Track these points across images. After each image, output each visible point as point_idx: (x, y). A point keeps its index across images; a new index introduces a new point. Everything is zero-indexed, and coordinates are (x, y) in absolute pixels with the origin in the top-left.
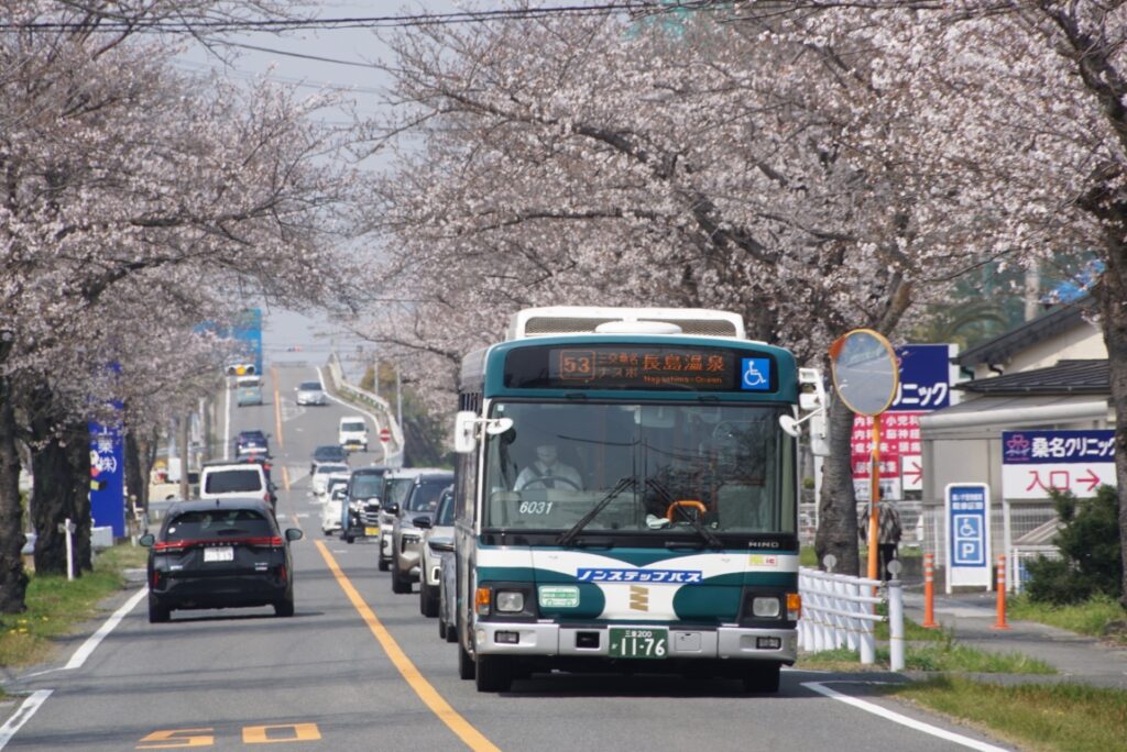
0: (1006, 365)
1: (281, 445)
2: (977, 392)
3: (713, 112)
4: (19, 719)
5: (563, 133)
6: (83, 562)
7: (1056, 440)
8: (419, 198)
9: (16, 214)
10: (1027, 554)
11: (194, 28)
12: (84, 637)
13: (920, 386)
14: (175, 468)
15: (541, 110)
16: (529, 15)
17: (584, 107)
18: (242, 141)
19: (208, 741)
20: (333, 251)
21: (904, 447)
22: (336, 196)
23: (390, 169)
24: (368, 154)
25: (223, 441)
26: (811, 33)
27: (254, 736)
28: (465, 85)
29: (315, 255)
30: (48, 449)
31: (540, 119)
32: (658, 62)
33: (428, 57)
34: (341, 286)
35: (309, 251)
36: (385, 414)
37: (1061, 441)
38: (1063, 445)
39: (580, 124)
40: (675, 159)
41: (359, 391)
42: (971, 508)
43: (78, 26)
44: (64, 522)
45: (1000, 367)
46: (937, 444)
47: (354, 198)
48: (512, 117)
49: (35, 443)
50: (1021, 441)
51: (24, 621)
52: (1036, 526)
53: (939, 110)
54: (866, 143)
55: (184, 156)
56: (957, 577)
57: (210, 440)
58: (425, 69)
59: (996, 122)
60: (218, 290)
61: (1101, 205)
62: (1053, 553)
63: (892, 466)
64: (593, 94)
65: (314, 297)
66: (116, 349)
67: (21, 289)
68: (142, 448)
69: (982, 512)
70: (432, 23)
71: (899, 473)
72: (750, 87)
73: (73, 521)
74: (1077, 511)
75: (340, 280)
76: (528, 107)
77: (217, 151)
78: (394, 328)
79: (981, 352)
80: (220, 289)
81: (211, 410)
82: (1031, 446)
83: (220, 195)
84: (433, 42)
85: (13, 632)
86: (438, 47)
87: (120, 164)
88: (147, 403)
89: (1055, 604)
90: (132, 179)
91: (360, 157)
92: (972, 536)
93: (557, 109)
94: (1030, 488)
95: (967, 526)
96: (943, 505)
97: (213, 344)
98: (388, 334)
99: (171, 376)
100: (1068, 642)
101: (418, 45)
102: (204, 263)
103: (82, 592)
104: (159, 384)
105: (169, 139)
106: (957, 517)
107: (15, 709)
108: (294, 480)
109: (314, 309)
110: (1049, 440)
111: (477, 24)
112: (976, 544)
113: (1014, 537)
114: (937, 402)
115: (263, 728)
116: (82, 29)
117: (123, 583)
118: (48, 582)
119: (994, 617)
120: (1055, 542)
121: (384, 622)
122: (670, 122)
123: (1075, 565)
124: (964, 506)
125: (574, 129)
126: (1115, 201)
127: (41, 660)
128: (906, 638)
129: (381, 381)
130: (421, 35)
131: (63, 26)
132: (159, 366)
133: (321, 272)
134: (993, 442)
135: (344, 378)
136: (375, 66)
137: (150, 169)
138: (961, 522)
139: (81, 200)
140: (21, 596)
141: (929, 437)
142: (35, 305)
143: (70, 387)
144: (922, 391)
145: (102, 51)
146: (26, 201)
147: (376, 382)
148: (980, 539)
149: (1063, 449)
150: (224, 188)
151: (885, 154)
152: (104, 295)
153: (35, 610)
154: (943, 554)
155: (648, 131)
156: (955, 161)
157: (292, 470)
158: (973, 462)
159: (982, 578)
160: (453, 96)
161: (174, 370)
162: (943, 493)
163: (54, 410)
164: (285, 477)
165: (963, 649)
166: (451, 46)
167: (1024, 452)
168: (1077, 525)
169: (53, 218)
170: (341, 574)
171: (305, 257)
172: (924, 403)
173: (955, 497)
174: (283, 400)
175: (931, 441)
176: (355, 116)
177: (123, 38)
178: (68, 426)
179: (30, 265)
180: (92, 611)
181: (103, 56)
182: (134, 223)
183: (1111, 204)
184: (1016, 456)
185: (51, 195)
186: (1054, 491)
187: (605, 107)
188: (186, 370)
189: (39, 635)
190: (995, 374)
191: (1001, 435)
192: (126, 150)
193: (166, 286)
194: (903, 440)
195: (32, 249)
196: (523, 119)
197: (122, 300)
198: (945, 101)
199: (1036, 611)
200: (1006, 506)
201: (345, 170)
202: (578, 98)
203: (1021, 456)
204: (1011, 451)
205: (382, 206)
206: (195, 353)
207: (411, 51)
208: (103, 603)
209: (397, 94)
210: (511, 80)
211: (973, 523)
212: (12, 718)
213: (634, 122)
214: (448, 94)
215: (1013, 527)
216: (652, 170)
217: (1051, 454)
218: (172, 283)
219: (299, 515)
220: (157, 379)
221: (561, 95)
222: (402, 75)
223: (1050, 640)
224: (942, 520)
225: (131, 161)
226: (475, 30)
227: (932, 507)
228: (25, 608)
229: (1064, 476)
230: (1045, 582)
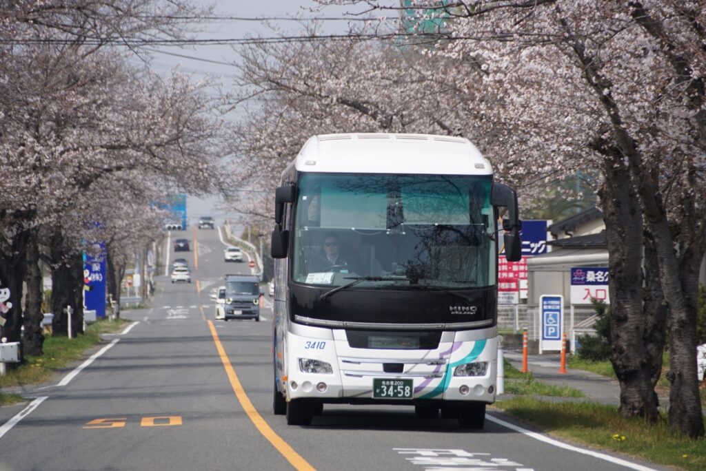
0: (575, 232)
1: (197, 268)
2: (559, 246)
3: (412, 93)
4: (27, 411)
5: (332, 102)
6: (77, 329)
7: (599, 272)
8: (258, 136)
9: (38, 142)
10: (580, 334)
11: (130, 43)
12: (72, 369)
13: (531, 243)
14: (137, 280)
15: (320, 90)
16: (315, 39)
17: (343, 89)
18: (161, 104)
19: (122, 424)
20: (216, 164)
21: (522, 275)
22: (211, 135)
23: (243, 120)
24: (227, 111)
25: (165, 266)
26: (450, 51)
27: (147, 423)
28: (280, 76)
29: (205, 166)
30: (60, 268)
31: (320, 95)
32: (384, 65)
33: (260, 60)
34: (219, 183)
35: (202, 164)
36: (254, 253)
37: (602, 273)
38: (603, 275)
39: (341, 98)
40: (392, 118)
41: (240, 240)
42: (553, 308)
43: (74, 41)
44: (66, 307)
45: (571, 233)
46: (536, 274)
47: (220, 136)
48: (304, 93)
49: (53, 265)
50: (581, 273)
51: (41, 360)
52: (586, 319)
53: (519, 96)
54: (482, 112)
55: (129, 112)
56: (545, 346)
57: (159, 265)
58: (258, 67)
59: (548, 102)
60: (154, 184)
61: (603, 147)
62: (593, 333)
63: (513, 285)
64: (348, 82)
65: (205, 189)
66: (98, 215)
67: (40, 182)
68: (117, 268)
69: (559, 311)
70: (262, 43)
71: (517, 289)
72: (432, 80)
73: (72, 307)
74: (606, 311)
75: (219, 179)
76: (313, 88)
77: (147, 109)
78: (255, 206)
79: (562, 225)
80: (155, 183)
81: (160, 249)
82: (586, 276)
83: (148, 133)
84: (263, 53)
85: (33, 366)
86: (266, 55)
87: (95, 115)
88: (120, 245)
89: (593, 361)
90: (100, 123)
91: (222, 113)
92: (554, 323)
93: (329, 89)
94: (585, 299)
95: (551, 318)
96: (538, 306)
97: (156, 213)
98: (251, 209)
99: (133, 230)
100: (598, 381)
101: (255, 54)
102: (145, 169)
103: (76, 345)
104: (126, 234)
105: (122, 102)
106: (546, 313)
107: (25, 406)
108: (203, 288)
109: (205, 195)
110: (596, 272)
111: (287, 44)
112: (556, 327)
113: (575, 324)
114: (540, 251)
115: (153, 418)
116: (77, 43)
117: (100, 341)
118: (57, 340)
119: (559, 367)
120: (594, 327)
121: (233, 364)
122: (389, 98)
123: (604, 340)
124: (550, 307)
125: (337, 100)
126: (610, 145)
127: (45, 381)
128: (505, 377)
129: (252, 235)
130: (257, 49)
131: (66, 41)
132: (126, 225)
133: (209, 175)
134: (566, 273)
135: (232, 233)
136: (232, 64)
137: (112, 118)
138: (548, 315)
139: (74, 135)
140: (40, 347)
141: (531, 270)
142: (47, 191)
143: (73, 235)
144: (532, 245)
145: (86, 55)
146: (44, 134)
147: (249, 236)
148: (558, 325)
149: (603, 278)
150: (151, 129)
151: (492, 118)
152: (92, 186)
153: (48, 354)
154: (538, 333)
155: (377, 103)
156: (526, 123)
157: (203, 283)
158: (555, 284)
159: (558, 346)
160: (273, 82)
161: (135, 227)
162: (538, 300)
163: (64, 247)
164: (198, 285)
165: (537, 383)
166: (273, 55)
167: (582, 278)
168: (606, 318)
169: (58, 144)
170: (218, 338)
171: (201, 167)
172: (534, 251)
173: (545, 303)
174: (199, 244)
175: (533, 272)
176: (220, 91)
177: (98, 47)
178: (71, 256)
179: (47, 169)
180: (79, 356)
181: (87, 57)
182: (102, 147)
183: (608, 147)
184: (578, 281)
185: (57, 132)
186: (594, 300)
187: (354, 89)
188: (141, 227)
189: (47, 367)
190: (568, 237)
191: (570, 270)
192: (99, 107)
193: (126, 181)
194: (521, 271)
195: (46, 161)
196: (310, 95)
197: (102, 188)
198: (522, 90)
199: (583, 364)
200: (572, 308)
201: (217, 120)
202: (340, 84)
203: (580, 281)
204: (576, 278)
205: (238, 140)
206: (147, 218)
207: (251, 57)
208: (86, 352)
209: (243, 80)
210: (304, 73)
211: (554, 316)
212: (23, 411)
213: (371, 97)
214: (270, 81)
215: (575, 319)
216: (380, 124)
217: (596, 280)
218: (129, 180)
219: (204, 306)
220: (126, 232)
221: (331, 82)
222: (246, 70)
223: (588, 379)
224: (538, 314)
225: (101, 114)
226: (285, 46)
227: (532, 307)
228: (42, 353)
229: (603, 292)
230: (589, 348)
